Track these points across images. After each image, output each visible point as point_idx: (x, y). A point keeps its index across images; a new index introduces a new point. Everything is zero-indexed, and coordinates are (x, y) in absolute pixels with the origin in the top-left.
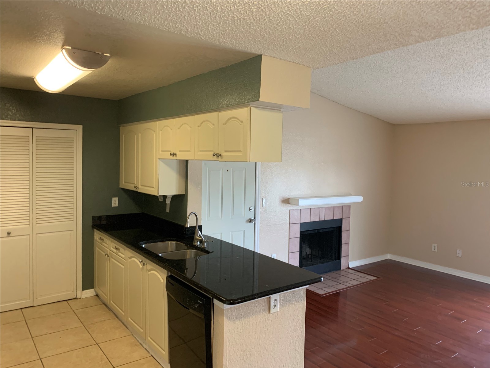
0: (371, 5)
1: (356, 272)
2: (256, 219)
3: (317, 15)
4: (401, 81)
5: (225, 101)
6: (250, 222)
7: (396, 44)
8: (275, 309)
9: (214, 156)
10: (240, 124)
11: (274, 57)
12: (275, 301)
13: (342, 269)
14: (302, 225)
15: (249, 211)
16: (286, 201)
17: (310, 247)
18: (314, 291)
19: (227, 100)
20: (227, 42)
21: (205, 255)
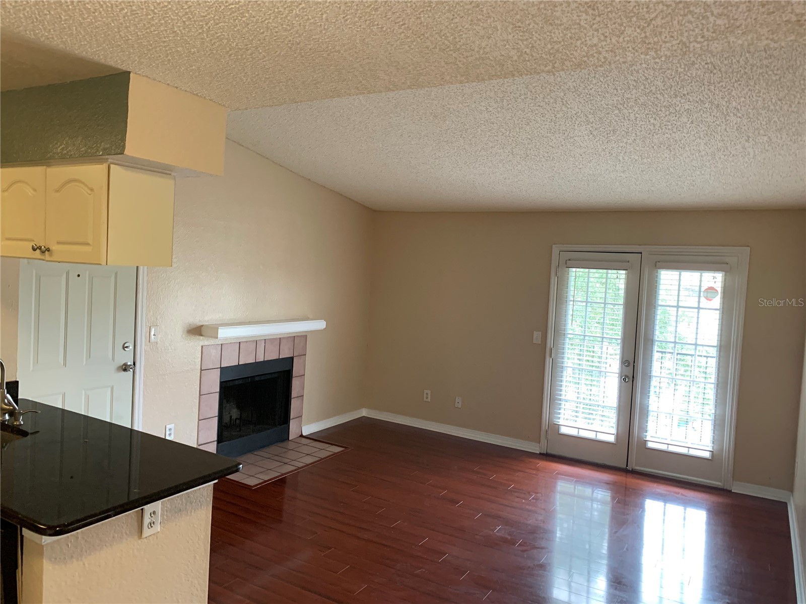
0: (308, 18)
1: (312, 441)
2: (136, 363)
3: (220, 18)
4: (381, 146)
5: (59, 147)
6: (125, 370)
7: (357, 88)
8: (151, 529)
9: (34, 250)
10: (87, 193)
11: (154, 80)
12: (152, 515)
13: (290, 439)
14: (223, 370)
15: (123, 350)
16: (196, 331)
17: (238, 407)
18: (240, 481)
19: (63, 146)
20: (53, 38)
21: (18, 438)
